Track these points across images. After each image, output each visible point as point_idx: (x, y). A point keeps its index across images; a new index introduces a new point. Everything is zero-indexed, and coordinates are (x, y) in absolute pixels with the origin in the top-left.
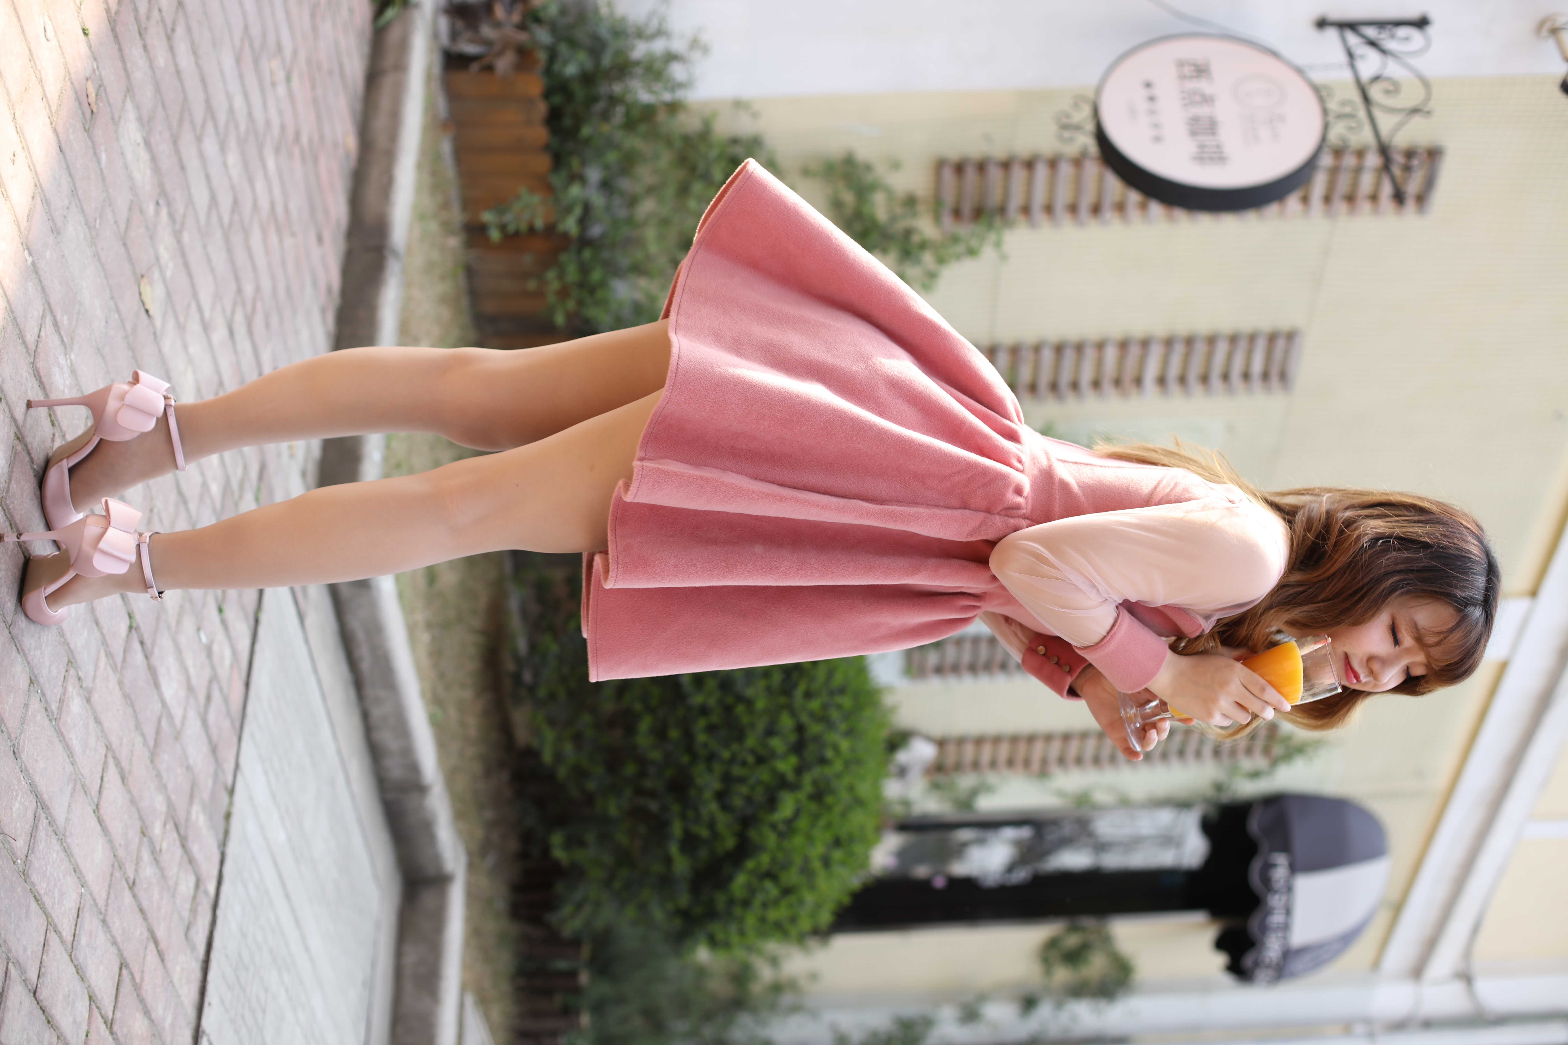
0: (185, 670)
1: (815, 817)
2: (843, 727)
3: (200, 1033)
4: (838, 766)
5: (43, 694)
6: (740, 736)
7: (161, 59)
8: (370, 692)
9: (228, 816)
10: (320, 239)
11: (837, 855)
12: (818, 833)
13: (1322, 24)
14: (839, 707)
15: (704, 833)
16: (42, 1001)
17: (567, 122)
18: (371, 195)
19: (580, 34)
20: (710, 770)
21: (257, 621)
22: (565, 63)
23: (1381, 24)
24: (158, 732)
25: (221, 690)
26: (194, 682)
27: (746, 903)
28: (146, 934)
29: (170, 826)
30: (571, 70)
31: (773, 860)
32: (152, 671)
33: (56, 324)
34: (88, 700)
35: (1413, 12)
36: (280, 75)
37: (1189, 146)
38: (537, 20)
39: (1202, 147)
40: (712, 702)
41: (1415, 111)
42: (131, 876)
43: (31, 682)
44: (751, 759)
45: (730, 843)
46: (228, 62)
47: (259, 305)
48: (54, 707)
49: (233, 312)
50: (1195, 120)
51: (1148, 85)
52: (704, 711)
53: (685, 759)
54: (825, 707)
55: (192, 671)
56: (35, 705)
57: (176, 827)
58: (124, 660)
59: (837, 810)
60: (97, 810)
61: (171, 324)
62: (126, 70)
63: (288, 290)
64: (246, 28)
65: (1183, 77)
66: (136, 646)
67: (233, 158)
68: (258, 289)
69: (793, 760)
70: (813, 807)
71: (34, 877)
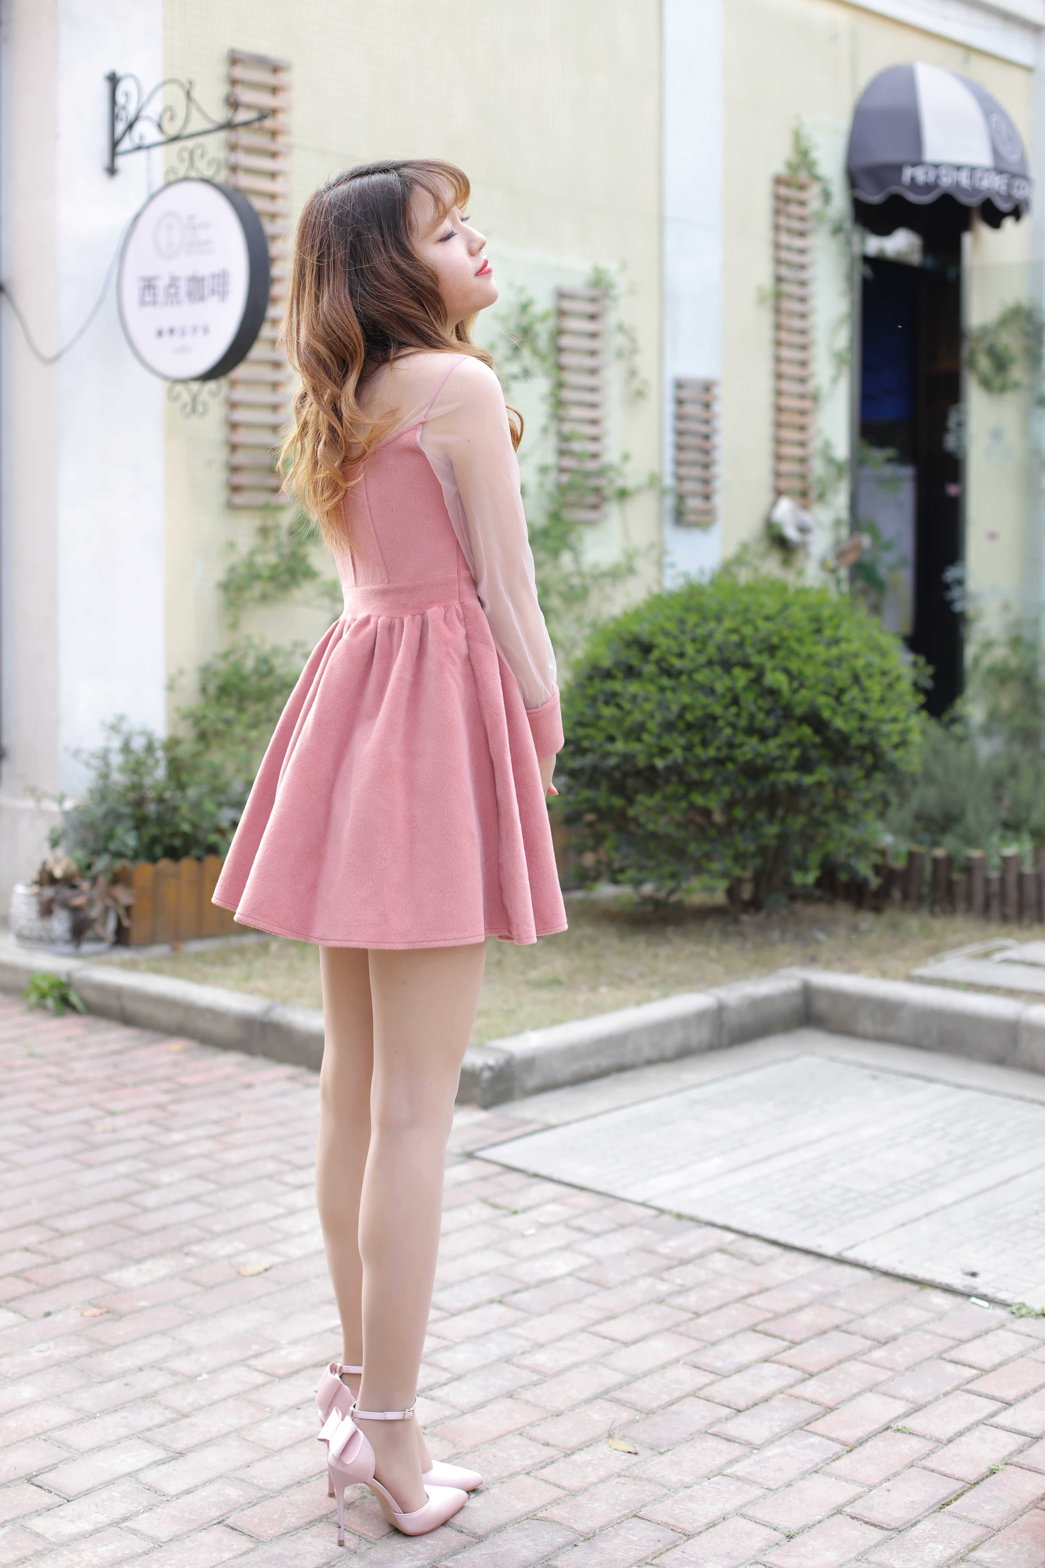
0: (551, 1251)
1: (792, 652)
2: (712, 625)
3: (838, 1257)
4: (747, 630)
5: (523, 1387)
6: (714, 718)
7: (78, 1243)
8: (628, 1059)
9: (679, 1216)
10: (249, 1086)
11: (828, 633)
12: (804, 651)
13: (112, 171)
14: (696, 625)
15: (796, 753)
16: (747, 1406)
17: (177, 842)
18: (221, 1030)
19: (103, 829)
20: (741, 745)
21: (536, 1176)
22: (125, 845)
23: (114, 118)
24: (589, 1281)
25: (577, 1216)
26: (561, 1243)
27: (863, 717)
28: (739, 1306)
29: (666, 1275)
30: (131, 840)
31: (825, 693)
32: (541, 1283)
33: (257, 1356)
34: (542, 1346)
35: (104, 88)
36: (109, 1121)
37: (213, 302)
38: (89, 867)
39: (213, 292)
40: (682, 741)
41: (188, 95)
42: (690, 1315)
43: (511, 1397)
44: (733, 710)
45: (806, 731)
46: (90, 1177)
47: (286, 1157)
48: (535, 1378)
49: (286, 1184)
50: (190, 294)
51: (160, 333)
52: (688, 748)
53: (730, 766)
54: (694, 640)
55: (554, 1244)
56: (528, 1395)
57: (669, 1268)
58: (523, 1310)
59: (786, 632)
60: (626, 1344)
61: (281, 1247)
62: (80, 1279)
63: (282, 1124)
64: (66, 1157)
65: (154, 303)
66: (516, 1298)
67: (165, 1177)
68: (273, 1157)
69: (737, 671)
70: (780, 654)
71: (654, 1405)
